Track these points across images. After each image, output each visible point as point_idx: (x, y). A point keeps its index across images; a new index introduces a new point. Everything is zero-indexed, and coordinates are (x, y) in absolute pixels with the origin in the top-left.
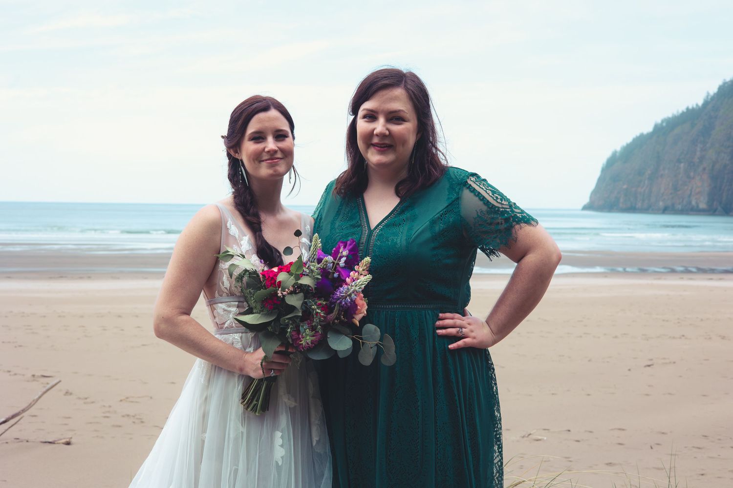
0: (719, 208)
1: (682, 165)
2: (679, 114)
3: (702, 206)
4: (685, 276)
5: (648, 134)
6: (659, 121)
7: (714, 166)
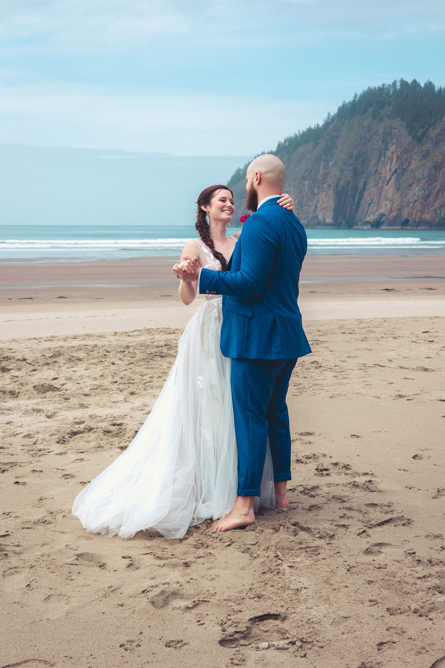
0: (344, 222)
1: (307, 181)
6: (283, 141)
7: (338, 183)
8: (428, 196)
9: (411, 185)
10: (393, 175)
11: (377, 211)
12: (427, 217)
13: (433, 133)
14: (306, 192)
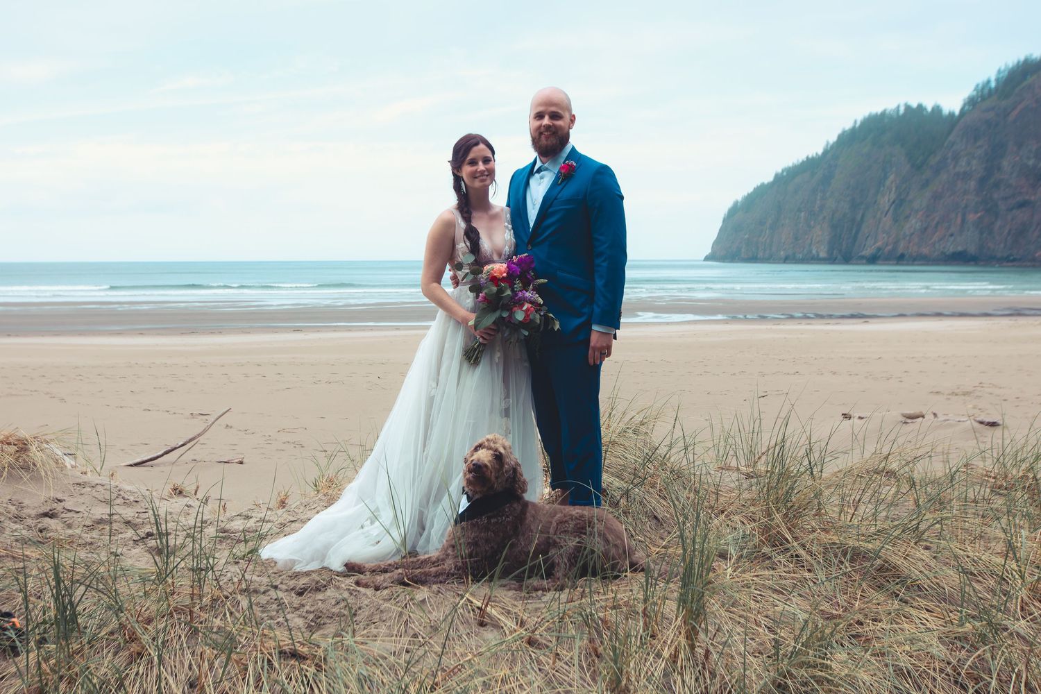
0: (839, 257)
2: (799, 163)
3: (823, 255)
4: (804, 321)
5: (768, 183)
7: (833, 215)
8: (926, 229)
9: (907, 217)
10: (891, 205)
11: (874, 244)
12: (925, 251)
13: (933, 161)
14: (801, 225)
